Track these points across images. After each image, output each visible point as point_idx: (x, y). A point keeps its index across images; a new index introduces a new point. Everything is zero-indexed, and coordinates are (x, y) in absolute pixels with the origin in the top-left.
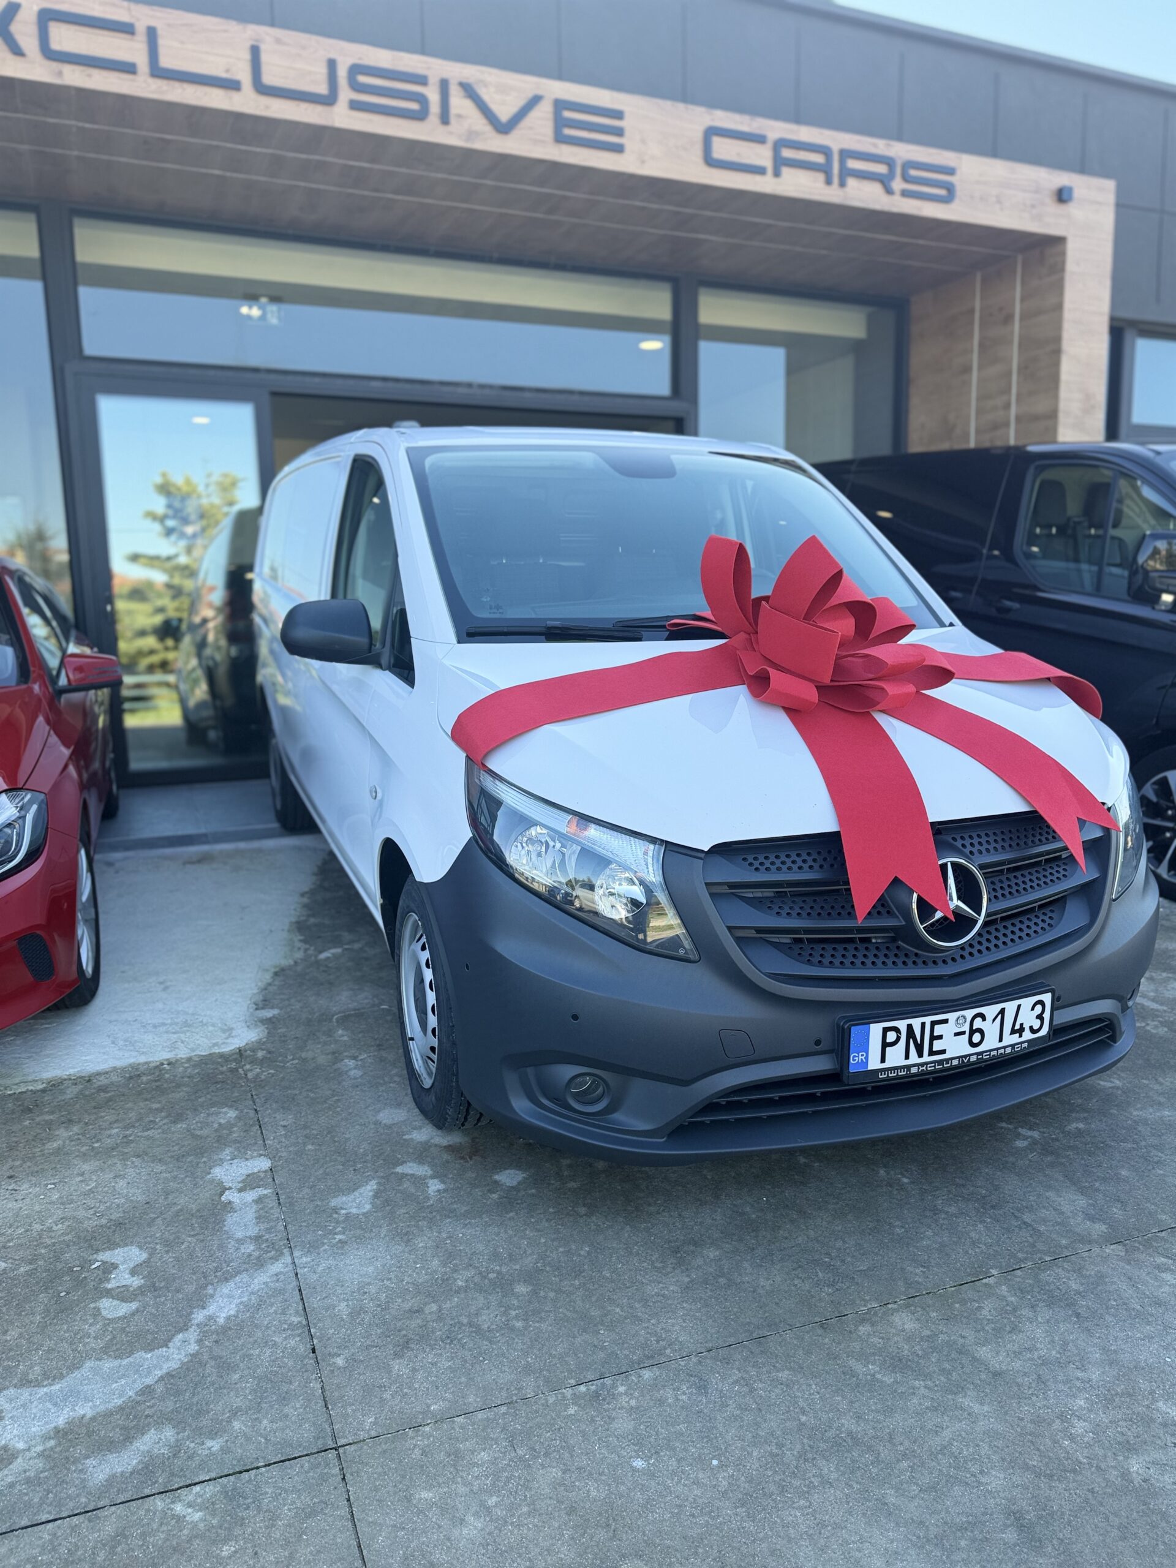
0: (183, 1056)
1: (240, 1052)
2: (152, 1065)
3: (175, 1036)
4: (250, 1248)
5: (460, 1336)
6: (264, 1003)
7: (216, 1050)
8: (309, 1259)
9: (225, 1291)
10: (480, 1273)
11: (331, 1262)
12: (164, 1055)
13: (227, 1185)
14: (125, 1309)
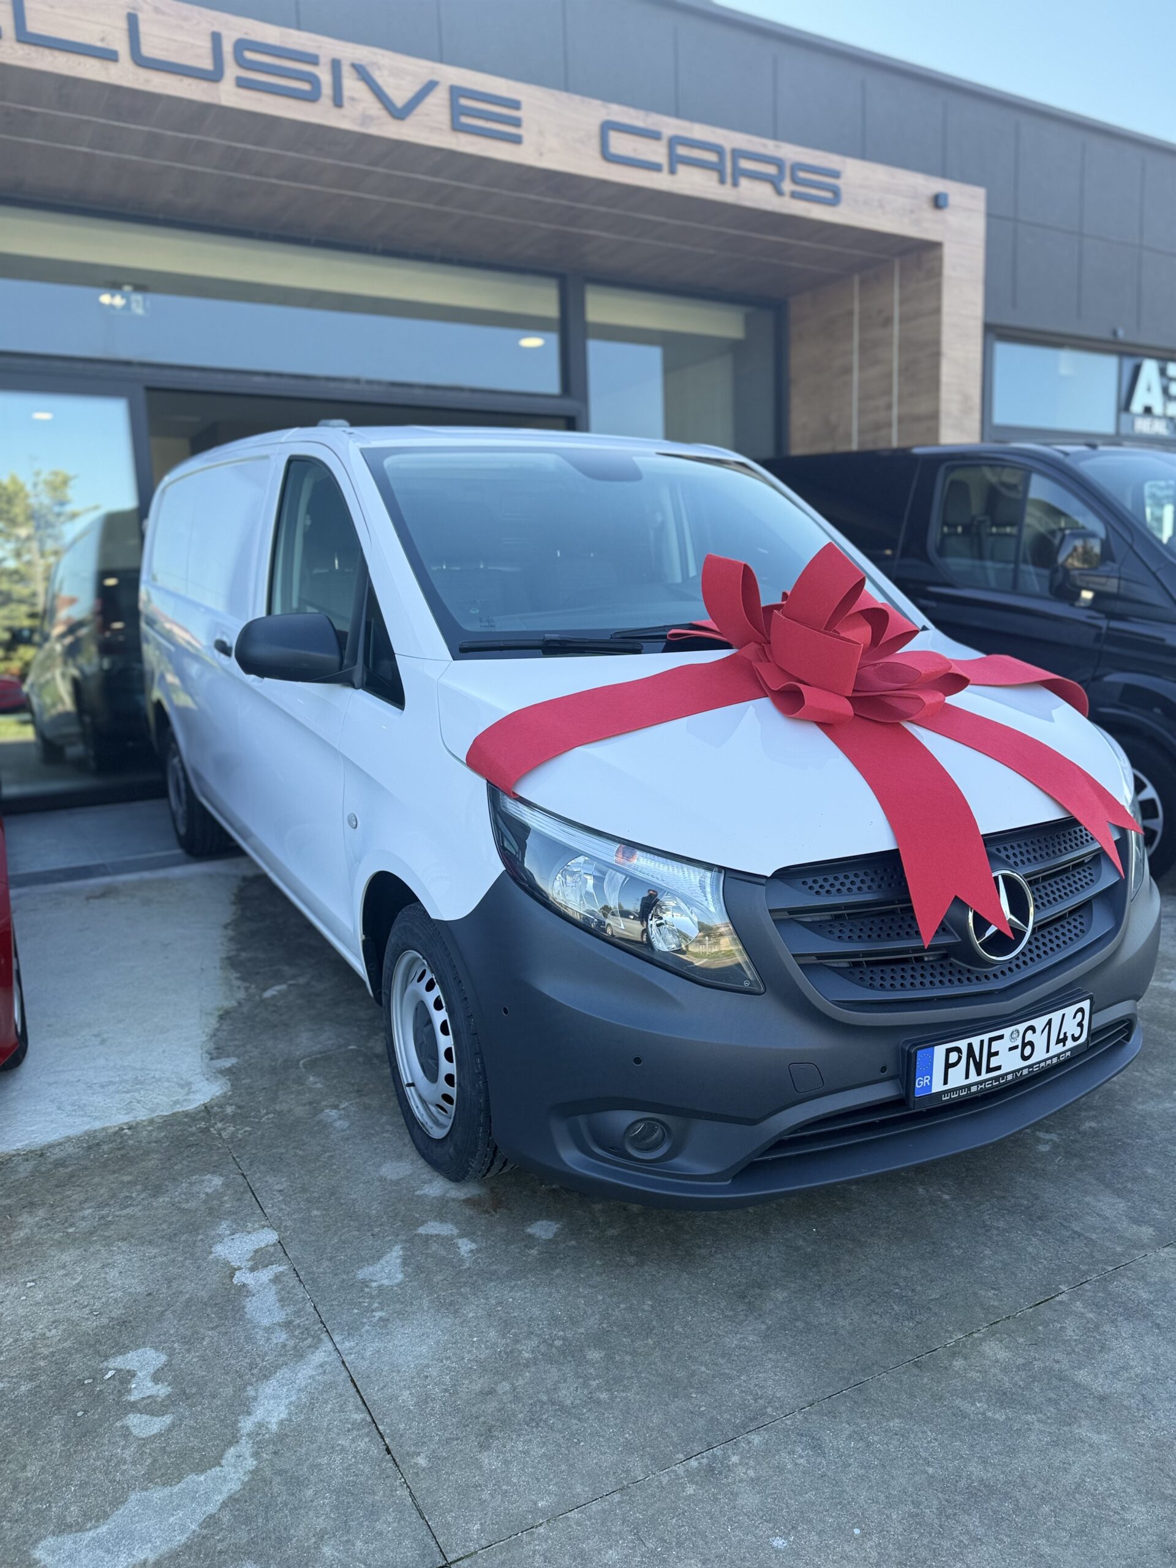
0: (144, 1118)
1: (207, 1108)
2: (110, 1131)
3: (128, 1095)
4: (281, 1336)
5: (544, 1417)
6: (218, 1051)
7: (179, 1109)
8: (352, 1344)
9: (269, 1391)
10: (545, 1341)
11: (377, 1344)
12: (122, 1119)
13: (235, 1264)
14: (157, 1425)
